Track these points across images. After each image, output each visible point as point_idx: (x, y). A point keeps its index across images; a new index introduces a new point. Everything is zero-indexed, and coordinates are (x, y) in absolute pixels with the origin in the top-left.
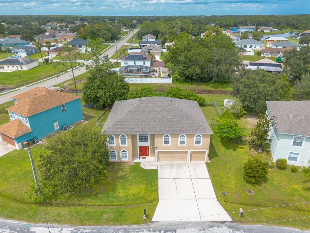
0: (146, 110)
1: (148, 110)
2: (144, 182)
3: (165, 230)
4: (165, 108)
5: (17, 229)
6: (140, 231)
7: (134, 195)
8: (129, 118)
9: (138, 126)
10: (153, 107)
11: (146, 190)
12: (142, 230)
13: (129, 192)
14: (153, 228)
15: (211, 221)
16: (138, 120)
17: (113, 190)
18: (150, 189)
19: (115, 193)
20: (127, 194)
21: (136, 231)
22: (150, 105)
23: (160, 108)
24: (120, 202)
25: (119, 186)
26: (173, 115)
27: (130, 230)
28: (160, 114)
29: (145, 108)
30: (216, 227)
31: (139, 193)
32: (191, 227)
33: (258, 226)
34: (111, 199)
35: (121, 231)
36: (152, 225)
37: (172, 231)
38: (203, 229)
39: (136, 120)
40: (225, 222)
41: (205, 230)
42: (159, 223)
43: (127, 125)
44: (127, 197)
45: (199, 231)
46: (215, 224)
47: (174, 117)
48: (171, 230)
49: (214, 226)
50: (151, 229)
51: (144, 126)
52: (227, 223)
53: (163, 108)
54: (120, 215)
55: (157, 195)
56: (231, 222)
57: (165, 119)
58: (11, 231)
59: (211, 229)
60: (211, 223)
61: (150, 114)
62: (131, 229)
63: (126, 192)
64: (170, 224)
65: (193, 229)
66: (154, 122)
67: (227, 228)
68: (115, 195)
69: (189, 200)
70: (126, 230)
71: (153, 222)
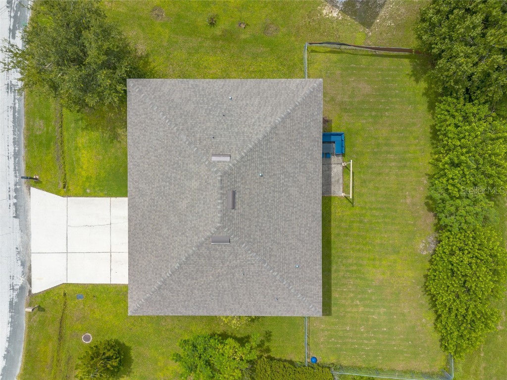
0: (182, 172)
1: (182, 178)
2: (103, 174)
3: (18, 204)
4: (185, 222)
5: (19, 13)
6: (15, 173)
7: (79, 159)
8: (161, 133)
9: (144, 157)
10: (189, 191)
11: (87, 178)
12: (18, 174)
13: (83, 151)
14: (21, 190)
15: (31, 265)
16: (157, 156)
17: (87, 126)
18: (87, 184)
19: (83, 129)
20: (80, 150)
21: (17, 167)
22: (195, 184)
23: (187, 208)
24: (68, 140)
25: (95, 135)
26: (168, 238)
27: (17, 159)
28: (169, 207)
29: (186, 170)
30: (22, 270)
31: (82, 168)
32: (22, 237)
33: (23, 324)
34: (73, 125)
35: (17, 149)
36: (24, 188)
37: (16, 213)
38: (19, 253)
39: (156, 150)
40: (30, 284)
41: (18, 255)
42: (28, 196)
43: (145, 131)
44: (76, 149)
45: (16, 247)
46: (27, 270)
47: (164, 239)
48: (18, 212)
49: (23, 268)
50: (19, 187)
51: (144, 171)
52: (29, 286)
53: (185, 215)
54: (41, 143)
55: (76, 195)
56: (30, 291)
57: (159, 217)
58: (16, 6)
59: (19, 263)
60: (28, 264)
61: (170, 184)
62: (19, 161)
63: (84, 148)
64: (26, 212)
65: (19, 239)
66: (152, 193)
67: (20, 284)
68: (80, 131)
69: (66, 242)
70: (17, 155)
71: (30, 189)
